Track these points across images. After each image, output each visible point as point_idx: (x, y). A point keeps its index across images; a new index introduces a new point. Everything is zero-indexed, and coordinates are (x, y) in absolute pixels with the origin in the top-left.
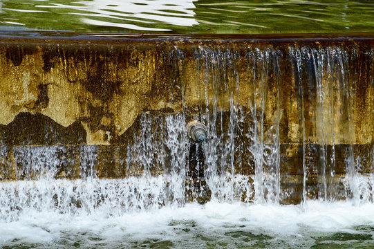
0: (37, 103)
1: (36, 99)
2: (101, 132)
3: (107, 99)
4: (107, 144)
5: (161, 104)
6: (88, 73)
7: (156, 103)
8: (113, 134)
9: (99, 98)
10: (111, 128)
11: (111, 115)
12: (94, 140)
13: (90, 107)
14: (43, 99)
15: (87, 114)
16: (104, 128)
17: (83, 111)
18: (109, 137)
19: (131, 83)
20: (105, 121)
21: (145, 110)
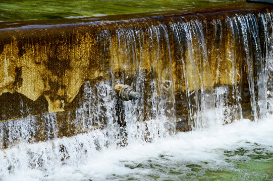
0: (14, 84)
1: (14, 81)
2: (58, 102)
3: (61, 75)
4: (63, 110)
5: (96, 74)
6: (48, 55)
7: (93, 74)
8: (66, 102)
9: (57, 74)
10: (64, 98)
11: (64, 87)
12: (54, 109)
13: (50, 83)
14: (18, 80)
15: (48, 88)
16: (60, 98)
17: (45, 86)
18: (63, 105)
19: (77, 60)
20: (60, 92)
21: (87, 80)
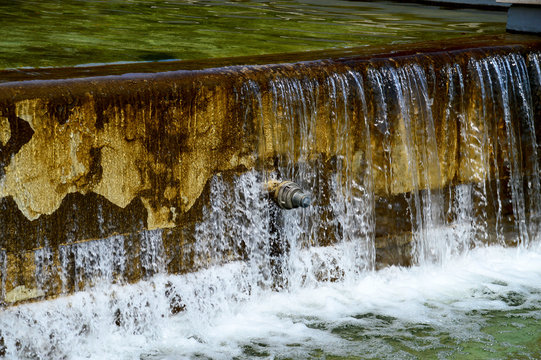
0: (88, 177)
1: (87, 172)
2: (164, 210)
3: (170, 163)
4: (173, 225)
5: (233, 161)
6: (148, 126)
7: (228, 160)
8: (178, 210)
9: (164, 161)
10: (176, 202)
11: (176, 184)
12: (157, 223)
13: (152, 176)
14: (95, 171)
15: (148, 186)
16: (167, 203)
17: (143, 182)
18: (175, 215)
19: (199, 135)
20: (169, 193)
21: (217, 170)
